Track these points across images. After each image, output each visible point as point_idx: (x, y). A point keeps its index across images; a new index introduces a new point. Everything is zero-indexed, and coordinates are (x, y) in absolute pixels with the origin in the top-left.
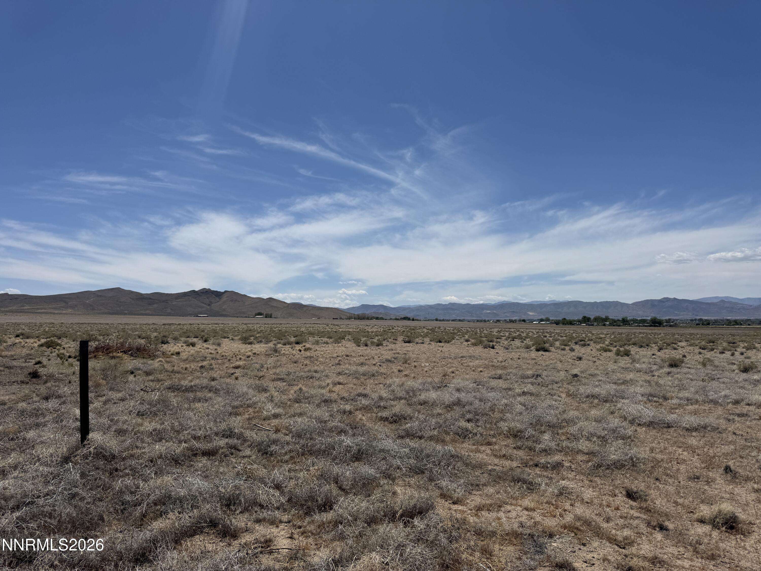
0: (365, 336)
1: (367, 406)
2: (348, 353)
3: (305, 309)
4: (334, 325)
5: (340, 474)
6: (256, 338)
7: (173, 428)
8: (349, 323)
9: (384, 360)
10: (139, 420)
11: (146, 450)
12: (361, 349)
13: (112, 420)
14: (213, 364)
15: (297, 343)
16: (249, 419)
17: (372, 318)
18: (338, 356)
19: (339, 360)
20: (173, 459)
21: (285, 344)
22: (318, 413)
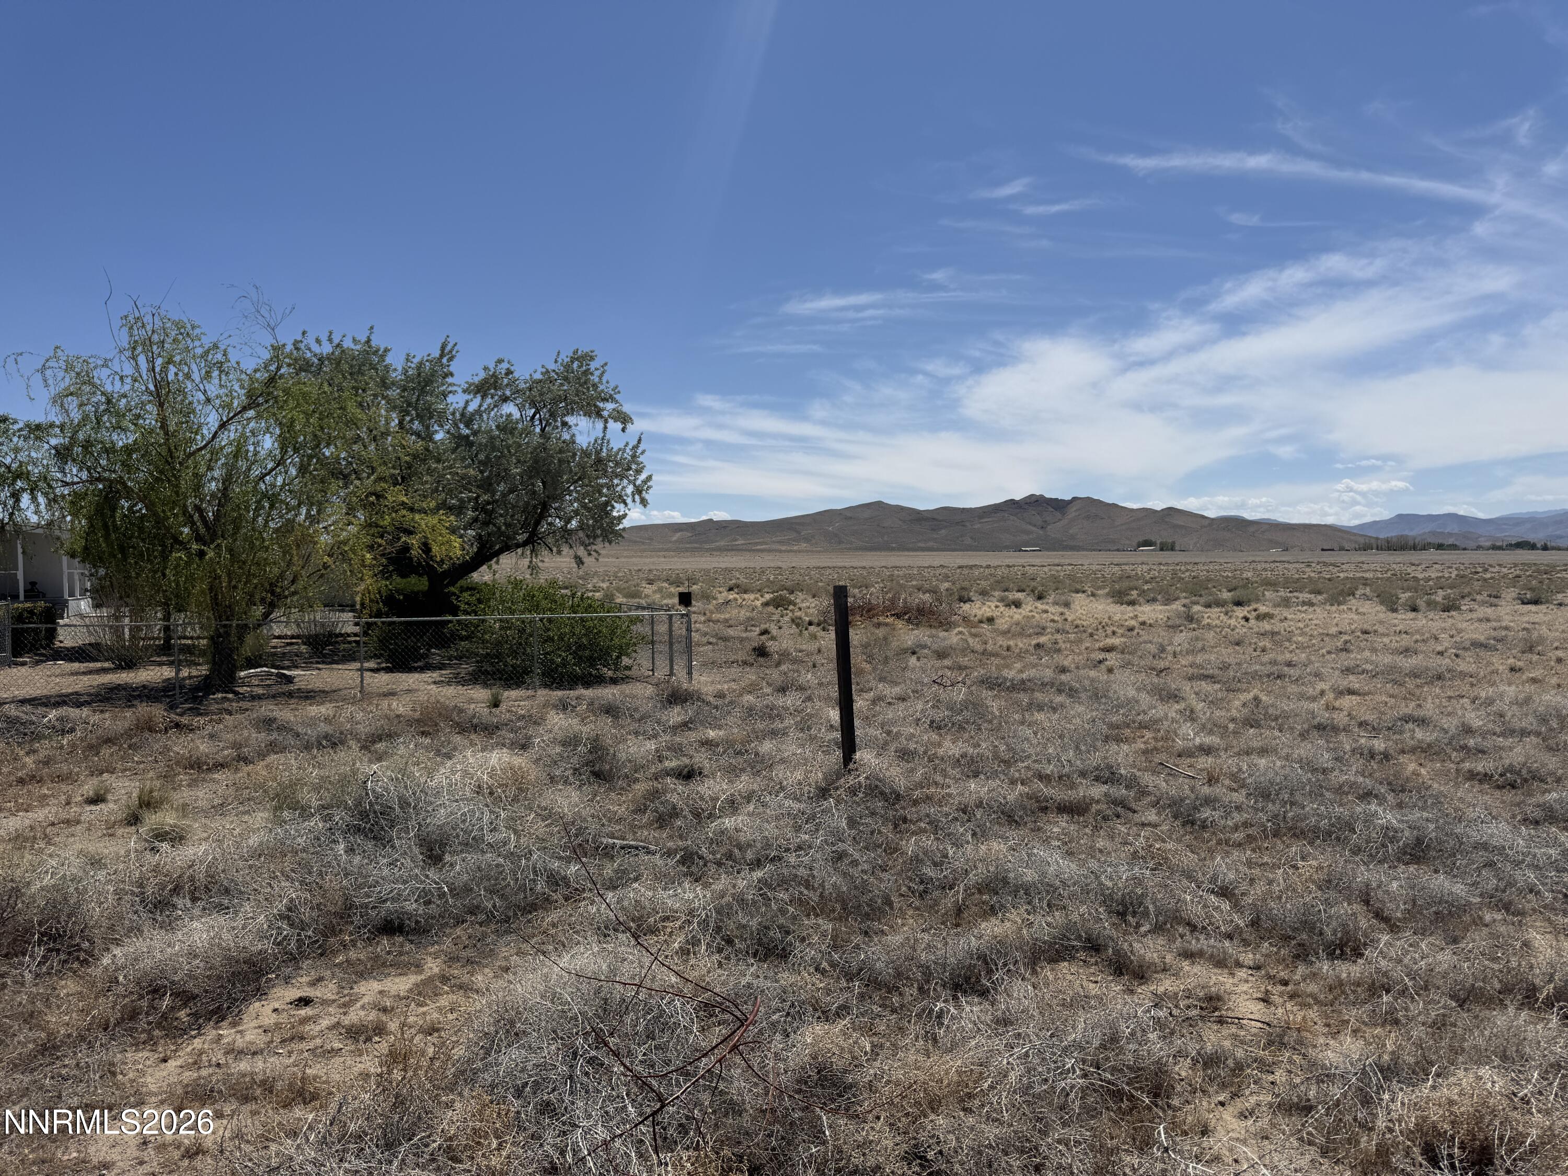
0: (1409, 589)
1: (1429, 745)
2: (1366, 627)
3: (1251, 529)
4: (1325, 564)
5: (1374, 885)
6: (1142, 593)
7: (996, 756)
8: (1363, 559)
9: (1467, 644)
10: (935, 737)
11: (953, 791)
12: (1400, 617)
13: (889, 733)
14: (1060, 641)
15: (1239, 603)
16: (1145, 752)
17: (1424, 548)
18: (1341, 633)
19: (1346, 642)
20: (1002, 813)
21: (1208, 606)
22: (1304, 750)
